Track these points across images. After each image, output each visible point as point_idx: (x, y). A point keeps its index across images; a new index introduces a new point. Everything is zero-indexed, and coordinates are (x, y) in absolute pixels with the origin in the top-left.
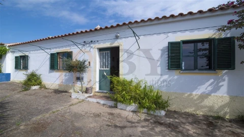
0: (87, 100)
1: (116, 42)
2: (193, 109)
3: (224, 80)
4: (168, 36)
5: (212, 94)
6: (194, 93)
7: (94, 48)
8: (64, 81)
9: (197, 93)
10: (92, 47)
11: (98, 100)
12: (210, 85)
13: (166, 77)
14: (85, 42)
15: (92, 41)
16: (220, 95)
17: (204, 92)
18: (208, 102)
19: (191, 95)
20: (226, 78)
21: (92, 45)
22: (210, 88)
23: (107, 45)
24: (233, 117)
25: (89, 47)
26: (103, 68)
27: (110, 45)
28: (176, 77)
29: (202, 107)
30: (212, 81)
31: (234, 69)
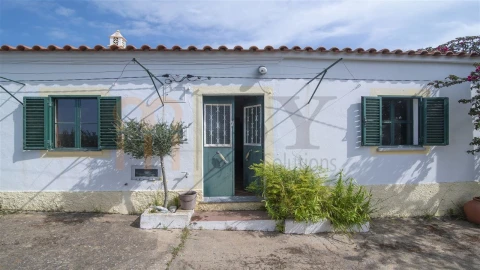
0: (196, 227)
1: (256, 85)
2: (397, 209)
3: (432, 161)
4: (359, 86)
5: (420, 183)
6: (398, 183)
7: (196, 93)
8: (86, 182)
9: (401, 182)
10: (187, 91)
11: (231, 223)
12: (417, 169)
13: (357, 159)
14: (167, 76)
15: (189, 76)
16: (428, 183)
17: (409, 181)
18: (414, 196)
19: (394, 187)
20: (435, 157)
21: (188, 86)
22: (416, 174)
23: (234, 89)
24: (443, 214)
25: (177, 89)
26: (214, 142)
27: (241, 89)
28: (372, 159)
29: (408, 205)
30: (418, 162)
31: (447, 144)
